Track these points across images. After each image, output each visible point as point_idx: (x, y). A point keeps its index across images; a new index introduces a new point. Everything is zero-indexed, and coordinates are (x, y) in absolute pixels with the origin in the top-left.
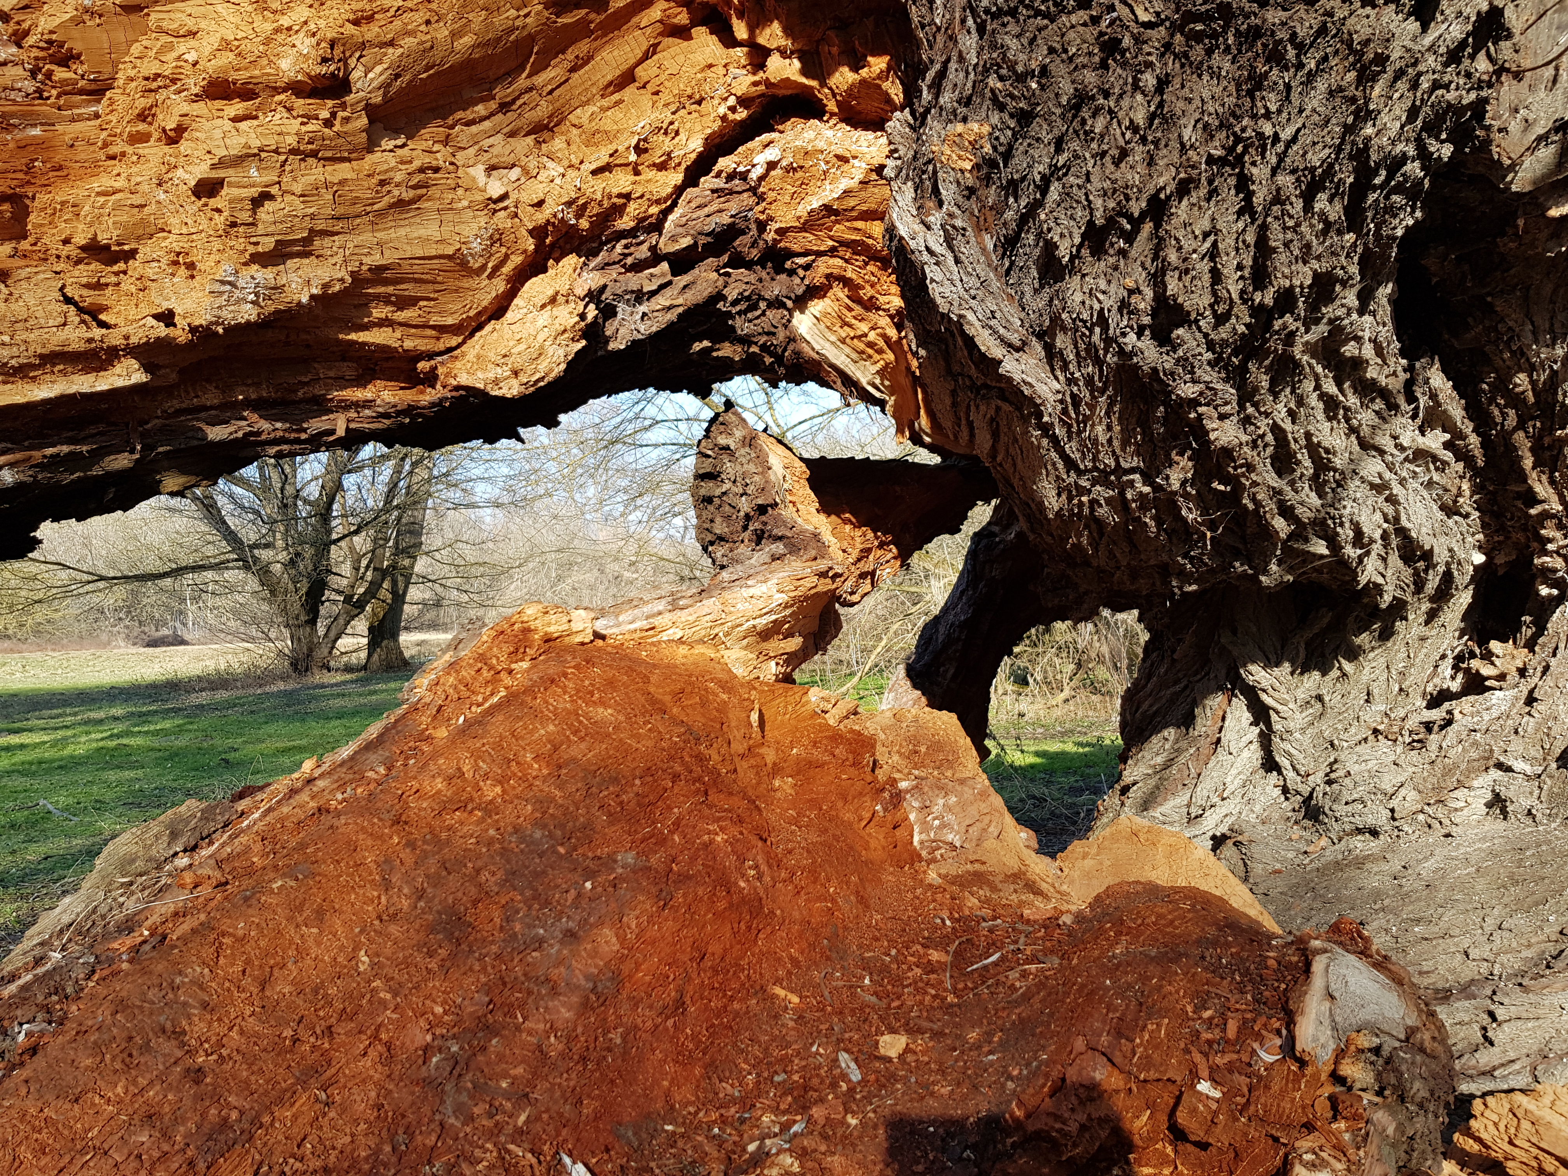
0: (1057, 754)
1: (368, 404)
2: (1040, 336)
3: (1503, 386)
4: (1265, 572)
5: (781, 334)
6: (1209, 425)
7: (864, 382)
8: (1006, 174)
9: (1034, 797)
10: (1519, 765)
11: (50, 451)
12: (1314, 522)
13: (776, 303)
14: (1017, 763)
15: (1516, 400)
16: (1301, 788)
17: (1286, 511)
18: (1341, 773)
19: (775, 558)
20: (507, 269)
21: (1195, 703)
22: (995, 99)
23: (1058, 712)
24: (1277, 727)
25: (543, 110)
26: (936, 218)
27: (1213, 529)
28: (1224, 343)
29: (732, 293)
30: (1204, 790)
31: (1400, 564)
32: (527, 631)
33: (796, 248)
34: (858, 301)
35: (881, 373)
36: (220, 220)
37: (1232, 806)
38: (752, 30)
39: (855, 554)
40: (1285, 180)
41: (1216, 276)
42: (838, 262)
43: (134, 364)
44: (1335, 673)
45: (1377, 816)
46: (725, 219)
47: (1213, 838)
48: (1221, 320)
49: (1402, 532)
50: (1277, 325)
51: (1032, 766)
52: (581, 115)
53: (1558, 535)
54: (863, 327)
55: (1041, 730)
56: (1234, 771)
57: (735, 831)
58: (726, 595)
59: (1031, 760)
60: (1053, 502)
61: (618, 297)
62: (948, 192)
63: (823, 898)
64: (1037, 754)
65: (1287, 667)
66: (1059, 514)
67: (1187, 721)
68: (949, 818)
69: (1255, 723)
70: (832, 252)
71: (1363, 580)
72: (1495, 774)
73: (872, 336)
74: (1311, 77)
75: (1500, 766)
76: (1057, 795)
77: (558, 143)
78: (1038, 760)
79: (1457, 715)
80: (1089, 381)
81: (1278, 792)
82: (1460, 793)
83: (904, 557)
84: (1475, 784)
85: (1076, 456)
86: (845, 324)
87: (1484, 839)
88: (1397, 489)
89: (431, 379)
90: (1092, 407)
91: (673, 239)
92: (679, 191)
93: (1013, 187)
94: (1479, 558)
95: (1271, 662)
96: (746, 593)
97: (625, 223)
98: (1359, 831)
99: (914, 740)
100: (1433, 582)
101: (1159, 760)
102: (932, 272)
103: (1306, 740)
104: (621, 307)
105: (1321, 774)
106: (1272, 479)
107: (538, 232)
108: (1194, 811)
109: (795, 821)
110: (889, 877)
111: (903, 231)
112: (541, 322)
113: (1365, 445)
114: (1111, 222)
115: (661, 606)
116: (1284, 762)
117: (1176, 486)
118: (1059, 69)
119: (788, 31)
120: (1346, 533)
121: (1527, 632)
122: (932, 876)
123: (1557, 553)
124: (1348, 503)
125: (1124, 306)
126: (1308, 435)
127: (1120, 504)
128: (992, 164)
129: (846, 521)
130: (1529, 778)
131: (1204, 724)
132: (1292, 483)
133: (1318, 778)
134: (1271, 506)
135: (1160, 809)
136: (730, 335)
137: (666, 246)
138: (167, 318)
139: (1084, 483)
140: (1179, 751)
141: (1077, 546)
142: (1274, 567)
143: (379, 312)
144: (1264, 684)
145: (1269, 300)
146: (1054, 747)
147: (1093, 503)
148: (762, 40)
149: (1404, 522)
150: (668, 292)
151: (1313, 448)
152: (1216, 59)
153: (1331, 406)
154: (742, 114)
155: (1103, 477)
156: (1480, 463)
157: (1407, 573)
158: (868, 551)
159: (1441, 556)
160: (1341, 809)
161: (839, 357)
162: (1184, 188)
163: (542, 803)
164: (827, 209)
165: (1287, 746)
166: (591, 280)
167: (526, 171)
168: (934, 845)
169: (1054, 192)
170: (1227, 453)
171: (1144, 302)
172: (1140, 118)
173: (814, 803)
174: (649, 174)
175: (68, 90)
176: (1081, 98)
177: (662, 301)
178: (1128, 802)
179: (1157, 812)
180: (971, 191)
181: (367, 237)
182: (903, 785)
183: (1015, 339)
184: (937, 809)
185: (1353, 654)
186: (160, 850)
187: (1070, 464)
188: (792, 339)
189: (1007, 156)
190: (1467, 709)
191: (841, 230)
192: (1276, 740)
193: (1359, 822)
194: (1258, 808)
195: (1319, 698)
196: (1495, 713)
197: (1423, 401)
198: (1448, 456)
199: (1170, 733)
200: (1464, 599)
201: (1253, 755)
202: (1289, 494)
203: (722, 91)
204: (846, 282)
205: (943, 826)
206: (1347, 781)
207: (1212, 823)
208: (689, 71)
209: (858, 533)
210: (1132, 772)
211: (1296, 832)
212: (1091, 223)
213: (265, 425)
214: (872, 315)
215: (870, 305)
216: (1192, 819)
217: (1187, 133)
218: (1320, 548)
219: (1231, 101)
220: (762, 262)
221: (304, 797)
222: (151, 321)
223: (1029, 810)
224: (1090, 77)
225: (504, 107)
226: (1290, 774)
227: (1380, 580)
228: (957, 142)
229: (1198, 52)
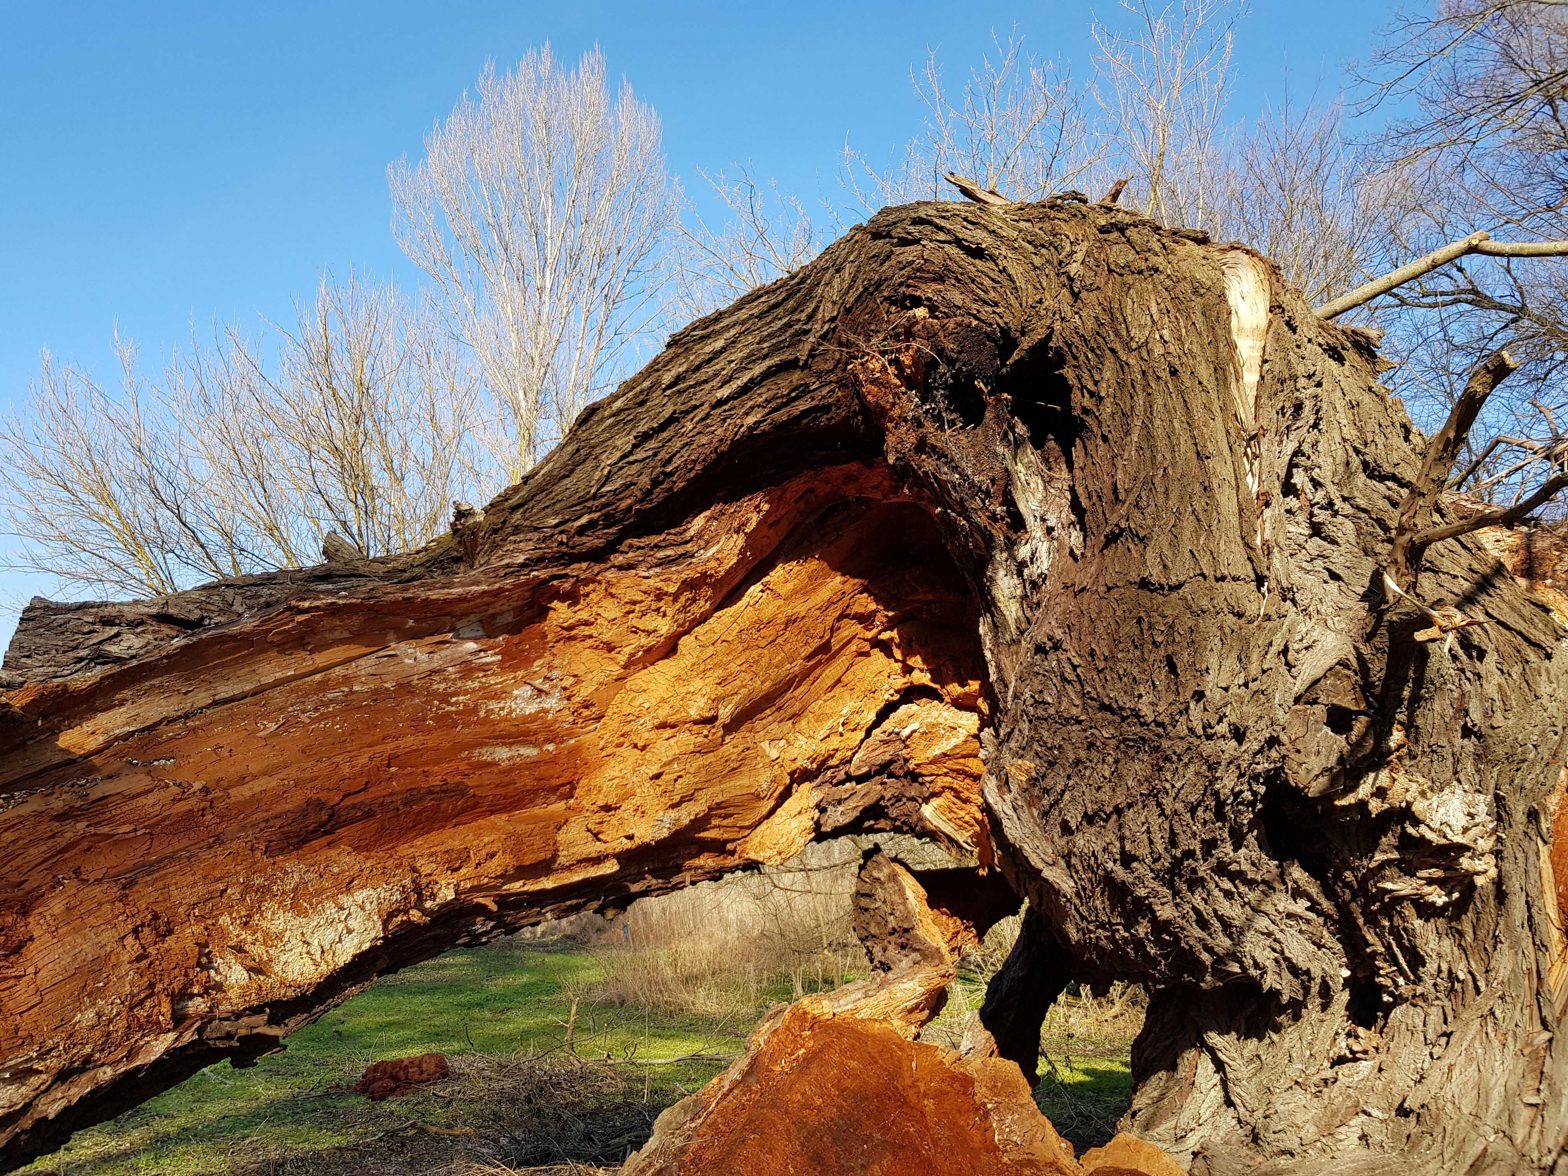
0: (1105, 1072)
1: (701, 867)
2: (1063, 857)
3: (1338, 876)
4: (1203, 981)
5: (915, 818)
6: (1156, 908)
7: (961, 841)
8: (1043, 784)
9: (1082, 1115)
10: (1375, 1112)
11: (568, 903)
12: (1228, 955)
13: (913, 799)
14: (1066, 1081)
15: (1348, 885)
16: (1249, 1119)
17: (1209, 950)
18: (1272, 1111)
19: (916, 963)
20: (776, 794)
21: (1177, 1055)
22: (1037, 753)
23: (1108, 1029)
24: (1230, 1076)
25: (797, 707)
26: (1008, 797)
27: (1166, 959)
28: (1159, 871)
29: (888, 795)
30: (1185, 1118)
31: (1290, 977)
32: (805, 1013)
33: (924, 772)
34: (959, 798)
35: (971, 837)
36: (659, 790)
37: (1205, 1131)
38: (905, 656)
39: (949, 936)
40: (1179, 806)
41: (1151, 842)
42: (949, 779)
43: (615, 861)
44: (1267, 1041)
45: (1292, 1143)
46: (887, 757)
47: (1193, 1153)
48: (1155, 861)
49: (1286, 959)
50: (1186, 863)
51: (1081, 1084)
52: (815, 706)
53: (1385, 965)
54: (962, 813)
55: (1091, 1047)
56: (1205, 1105)
57: (917, 1126)
58: (891, 987)
59: (1080, 1077)
60: (1074, 935)
61: (829, 803)
62: (1014, 788)
63: (957, 1163)
64: (1086, 1072)
65: (1234, 1035)
66: (1078, 942)
67: (1173, 1067)
68: (1014, 1127)
69: (1217, 1072)
70: (946, 774)
71: (1266, 987)
72: (1363, 1117)
73: (967, 818)
74: (1186, 765)
75: (1365, 1112)
76: (1102, 1113)
77: (803, 724)
78: (1088, 1079)
79: (1340, 1077)
80: (1090, 880)
81: (1234, 1122)
82: (1342, 1129)
83: (980, 936)
84: (1351, 1123)
85: (1086, 914)
86: (951, 811)
87: (1353, 1161)
88: (1279, 935)
89: (732, 853)
90: (1093, 892)
91: (859, 768)
92: (862, 741)
93: (1046, 791)
94: (1346, 973)
95: (1223, 1031)
96: (902, 986)
97: (833, 762)
98: (1283, 1152)
99: (994, 1079)
100: (1315, 988)
101: (1156, 1094)
102: (1005, 822)
103: (1252, 1087)
104: (830, 808)
105: (1261, 1111)
106: (1198, 932)
107: (792, 774)
108: (1180, 1133)
109: (937, 1124)
110: (984, 1158)
111: (991, 801)
112: (793, 825)
113: (1256, 910)
114: (1096, 814)
115: (859, 995)
116: (1237, 1101)
117: (1142, 935)
118: (1068, 747)
119: (925, 661)
120: (1248, 962)
121: (1380, 1023)
122: (1005, 1159)
123: (1387, 975)
124: (1249, 945)
125: (1105, 850)
126: (1215, 911)
127: (1112, 939)
128: (1036, 780)
129: (943, 913)
130: (1382, 1121)
131: (1183, 1071)
132: (1210, 935)
133: (1259, 1114)
134: (1199, 947)
135: (1158, 1130)
136: (886, 816)
137: (853, 770)
138: (630, 837)
139: (1091, 927)
140: (1167, 1088)
141: (1091, 959)
142: (1208, 978)
143: (714, 822)
144: (1219, 1046)
145: (1179, 855)
146: (1102, 1065)
147: (1098, 938)
148: (910, 662)
149: (1287, 954)
150: (854, 798)
151: (1220, 918)
152: (1141, 755)
153: (1228, 894)
154: (897, 697)
155: (1102, 926)
156: (1336, 917)
157: (1296, 983)
158: (957, 933)
159: (1316, 972)
160: (1271, 1137)
161: (948, 829)
162: (1130, 806)
163: (839, 1108)
164: (945, 755)
165: (1239, 1090)
166: (817, 797)
167: (788, 742)
168: (1007, 1141)
169: (1067, 796)
170: (1168, 922)
171: (1116, 849)
172: (1107, 774)
173: (945, 1115)
174: (848, 735)
175: (587, 719)
176: (1078, 762)
177: (851, 803)
178: (1136, 1124)
179: (1154, 1132)
180: (1025, 790)
181: (717, 788)
182: (989, 1106)
183: (1049, 860)
184: (1008, 1122)
185: (1277, 1028)
186: (681, 1118)
187: (1083, 918)
188: (921, 819)
189: (1044, 777)
190: (1347, 1072)
191: (950, 764)
192: (1231, 1085)
193: (1282, 1146)
194: (1221, 1133)
195: (1258, 1056)
196: (1361, 1076)
197: (1290, 884)
198: (1311, 915)
199: (1163, 1074)
200: (1342, 998)
201: (1217, 1094)
202: (1209, 941)
203: (886, 687)
204: (952, 789)
205: (1011, 1132)
206: (1275, 1117)
207: (1192, 1142)
208: (869, 676)
209: (951, 922)
210: (1140, 1101)
211: (1245, 1151)
212: (1086, 813)
213: (654, 881)
214: (967, 806)
215: (966, 801)
216: (1180, 1139)
217: (1130, 783)
218: (1235, 968)
219: (1149, 772)
220: (905, 776)
221: (730, 1097)
222: (624, 840)
223: (1077, 1127)
224: (1083, 754)
225: (779, 709)
226: (1242, 1110)
227: (1279, 987)
228: (1019, 768)
229: (1132, 752)
